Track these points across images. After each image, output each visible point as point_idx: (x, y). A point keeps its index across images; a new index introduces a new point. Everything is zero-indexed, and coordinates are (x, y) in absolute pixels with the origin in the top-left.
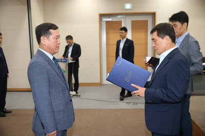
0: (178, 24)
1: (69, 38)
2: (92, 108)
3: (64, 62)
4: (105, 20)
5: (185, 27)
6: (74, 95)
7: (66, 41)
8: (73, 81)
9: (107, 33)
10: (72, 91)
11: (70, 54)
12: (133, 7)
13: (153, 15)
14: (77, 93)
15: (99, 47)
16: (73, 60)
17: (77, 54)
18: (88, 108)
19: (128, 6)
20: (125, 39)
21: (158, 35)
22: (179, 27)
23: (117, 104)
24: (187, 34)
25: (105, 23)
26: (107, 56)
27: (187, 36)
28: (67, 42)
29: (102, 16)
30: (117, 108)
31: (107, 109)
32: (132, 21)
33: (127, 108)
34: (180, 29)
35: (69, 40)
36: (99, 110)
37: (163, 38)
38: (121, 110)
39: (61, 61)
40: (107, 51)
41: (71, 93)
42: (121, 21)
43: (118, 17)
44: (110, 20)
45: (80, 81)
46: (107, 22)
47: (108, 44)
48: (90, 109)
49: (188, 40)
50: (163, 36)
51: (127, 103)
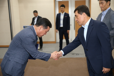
1: (35, 12)
5: (109, 4)
11: (35, 23)
15: (54, 18)
20: (64, 13)
22: (104, 4)
24: (109, 8)
27: (109, 10)
28: (34, 15)
33: (72, 57)
34: (105, 5)
35: (36, 13)
38: (68, 58)
49: (110, 13)
51: (72, 54)
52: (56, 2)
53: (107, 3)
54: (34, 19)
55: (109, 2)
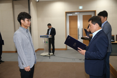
1: (49, 25)
2: (61, 62)
3: (47, 37)
4: (68, 15)
6: (52, 55)
7: (47, 27)
8: (52, 48)
9: (70, 22)
10: (51, 52)
11: (49, 33)
12: (83, 8)
13: (95, 12)
14: (53, 54)
15: (65, 30)
16: (52, 36)
18: (59, 61)
19: (81, 8)
21: (92, 23)
23: (74, 60)
25: (68, 17)
29: (67, 13)
30: (74, 62)
31: (69, 62)
32: (83, 16)
33: (79, 62)
35: (49, 26)
36: (64, 63)
37: (94, 24)
38: (76, 63)
39: (45, 37)
40: (69, 31)
41: (50, 53)
42: (77, 16)
43: (76, 13)
44: (71, 15)
45: (56, 47)
46: (69, 16)
47: (70, 28)
48: (60, 62)
50: (95, 23)
51: (80, 59)
52: (67, 16)
54: (48, 30)
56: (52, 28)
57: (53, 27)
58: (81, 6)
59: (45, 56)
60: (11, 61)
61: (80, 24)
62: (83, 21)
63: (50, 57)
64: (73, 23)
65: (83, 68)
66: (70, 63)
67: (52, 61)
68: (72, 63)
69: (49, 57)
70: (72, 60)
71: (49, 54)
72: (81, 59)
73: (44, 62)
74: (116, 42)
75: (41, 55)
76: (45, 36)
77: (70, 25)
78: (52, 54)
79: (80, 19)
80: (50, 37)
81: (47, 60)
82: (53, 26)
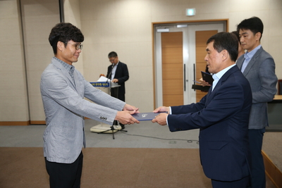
0: (249, 33)
1: (113, 55)
2: (141, 147)
3: (106, 86)
4: (160, 30)
5: (258, 39)
6: (118, 130)
9: (163, 48)
10: (117, 125)
12: (197, 13)
13: (225, 22)
14: (123, 127)
15: (152, 67)
17: (123, 76)
18: (136, 147)
19: (191, 12)
22: (249, 37)
23: (175, 142)
24: (259, 47)
25: (160, 35)
26: (163, 79)
27: (258, 50)
28: (111, 61)
29: (156, 26)
30: (175, 147)
31: (161, 149)
32: (196, 32)
33: (187, 148)
34: (251, 40)
35: (113, 58)
36: (150, 150)
38: (179, 150)
39: (102, 86)
40: (163, 71)
41: (115, 127)
42: (182, 32)
43: (178, 26)
44: (167, 30)
46: (162, 33)
47: (164, 63)
48: (138, 149)
51: (188, 141)
52: (157, 34)
53: (255, 34)
54: (110, 69)
55: (259, 34)
56: (120, 63)
57: (121, 61)
58: (190, 8)
59: (102, 133)
60: (17, 146)
61: (188, 53)
62: (196, 47)
63: (115, 136)
64: (171, 51)
65: (195, 162)
66: (165, 149)
67: (119, 147)
68: (168, 149)
69: (111, 136)
70: (170, 143)
71: (112, 129)
72: (191, 141)
73: (100, 148)
74: (277, 97)
75: (92, 130)
76: (102, 83)
77: (163, 56)
78: (119, 127)
79: (188, 42)
80: (113, 87)
81: (107, 143)
82: (121, 59)
